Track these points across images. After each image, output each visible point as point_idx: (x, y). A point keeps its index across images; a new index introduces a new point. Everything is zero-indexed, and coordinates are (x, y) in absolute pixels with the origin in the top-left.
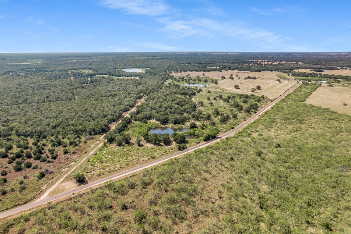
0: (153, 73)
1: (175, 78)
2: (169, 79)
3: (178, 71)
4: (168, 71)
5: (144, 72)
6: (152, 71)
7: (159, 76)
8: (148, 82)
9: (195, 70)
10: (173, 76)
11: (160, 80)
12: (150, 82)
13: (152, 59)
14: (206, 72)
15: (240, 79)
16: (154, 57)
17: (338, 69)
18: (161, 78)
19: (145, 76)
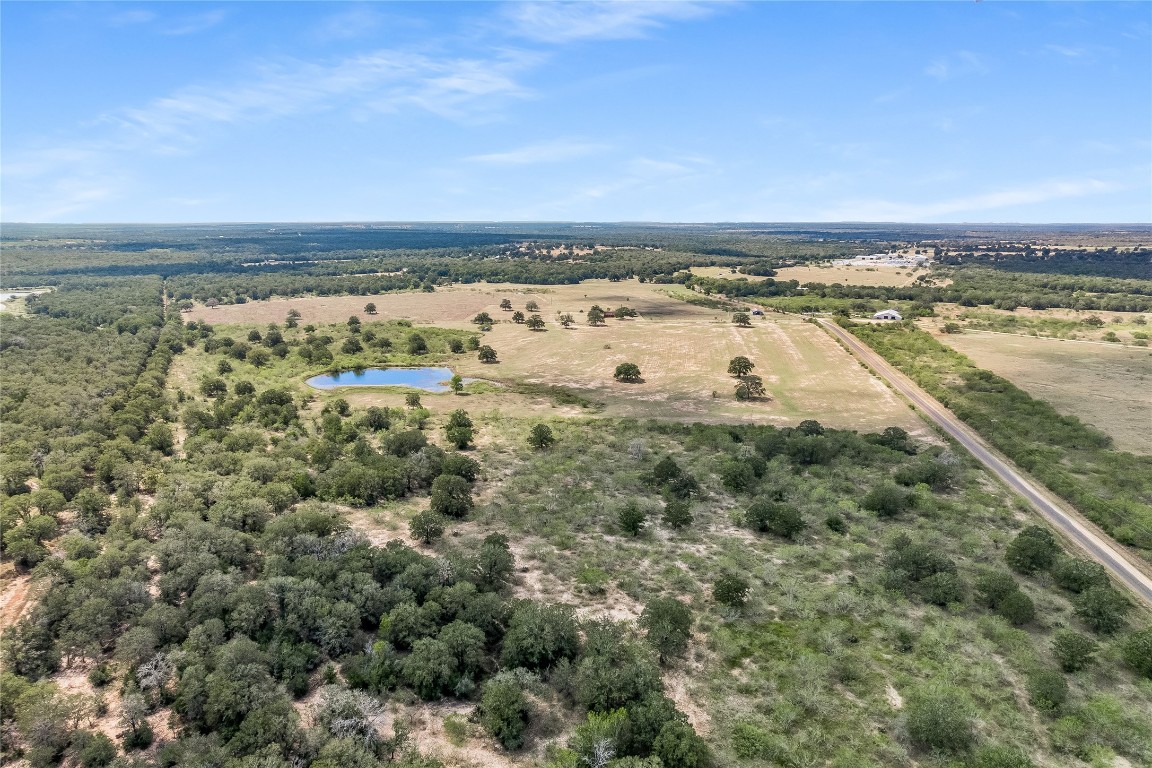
0: (78, 315)
1: (228, 343)
2: (191, 344)
3: (226, 299)
4: (165, 297)
5: (18, 310)
6: (69, 301)
7: (121, 330)
8: (38, 385)
9: (309, 290)
10: (206, 331)
11: (133, 362)
12: (55, 391)
13: (70, 247)
14: (364, 294)
15: (572, 325)
16: (81, 241)
17: (789, 266)
18: (138, 345)
19: (20, 339)
